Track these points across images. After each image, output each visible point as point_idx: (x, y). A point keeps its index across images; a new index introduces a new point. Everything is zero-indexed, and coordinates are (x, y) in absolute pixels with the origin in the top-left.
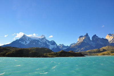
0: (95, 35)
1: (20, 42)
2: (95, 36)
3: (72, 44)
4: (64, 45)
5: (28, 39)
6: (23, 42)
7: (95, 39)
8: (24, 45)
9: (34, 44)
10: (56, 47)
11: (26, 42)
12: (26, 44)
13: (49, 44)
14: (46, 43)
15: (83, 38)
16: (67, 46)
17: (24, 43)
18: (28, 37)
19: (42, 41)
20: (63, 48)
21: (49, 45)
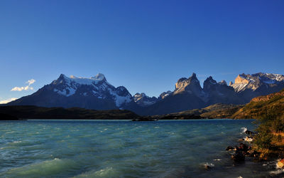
0: (211, 78)
1: (55, 90)
2: (209, 80)
3: (165, 93)
4: (147, 95)
5: (71, 84)
6: (62, 91)
7: (209, 87)
8: (65, 96)
9: (85, 94)
10: (129, 100)
11: (68, 92)
12: (68, 95)
13: (114, 94)
14: (109, 91)
15: (186, 84)
16: (154, 98)
17: (64, 93)
18: (70, 79)
19: (100, 87)
20: (145, 102)
21: (115, 96)
